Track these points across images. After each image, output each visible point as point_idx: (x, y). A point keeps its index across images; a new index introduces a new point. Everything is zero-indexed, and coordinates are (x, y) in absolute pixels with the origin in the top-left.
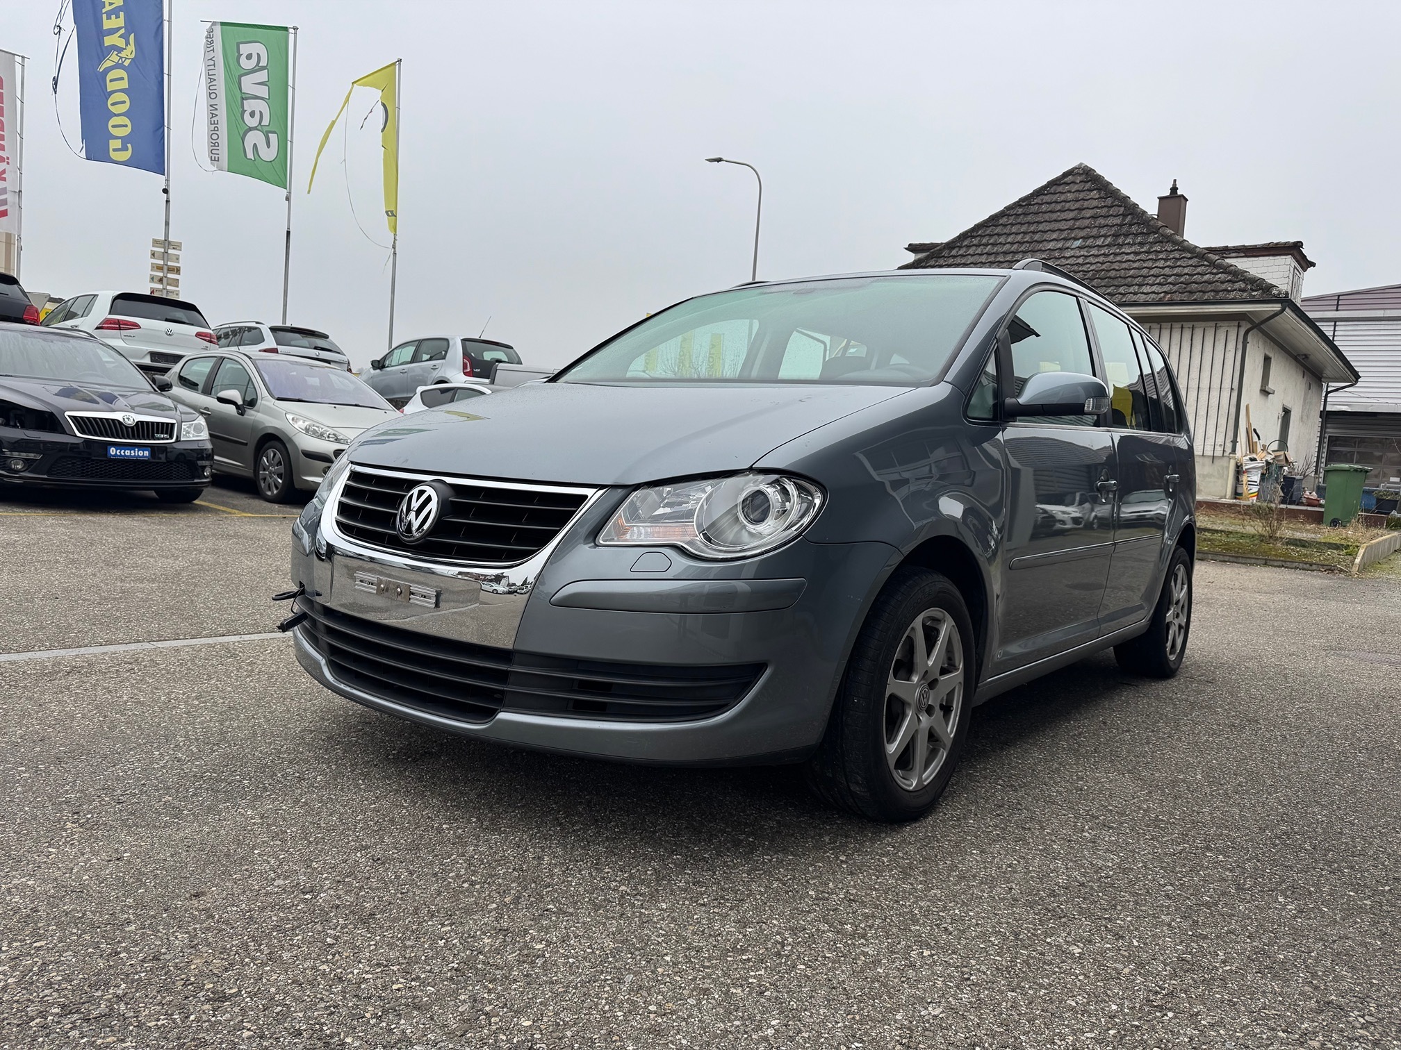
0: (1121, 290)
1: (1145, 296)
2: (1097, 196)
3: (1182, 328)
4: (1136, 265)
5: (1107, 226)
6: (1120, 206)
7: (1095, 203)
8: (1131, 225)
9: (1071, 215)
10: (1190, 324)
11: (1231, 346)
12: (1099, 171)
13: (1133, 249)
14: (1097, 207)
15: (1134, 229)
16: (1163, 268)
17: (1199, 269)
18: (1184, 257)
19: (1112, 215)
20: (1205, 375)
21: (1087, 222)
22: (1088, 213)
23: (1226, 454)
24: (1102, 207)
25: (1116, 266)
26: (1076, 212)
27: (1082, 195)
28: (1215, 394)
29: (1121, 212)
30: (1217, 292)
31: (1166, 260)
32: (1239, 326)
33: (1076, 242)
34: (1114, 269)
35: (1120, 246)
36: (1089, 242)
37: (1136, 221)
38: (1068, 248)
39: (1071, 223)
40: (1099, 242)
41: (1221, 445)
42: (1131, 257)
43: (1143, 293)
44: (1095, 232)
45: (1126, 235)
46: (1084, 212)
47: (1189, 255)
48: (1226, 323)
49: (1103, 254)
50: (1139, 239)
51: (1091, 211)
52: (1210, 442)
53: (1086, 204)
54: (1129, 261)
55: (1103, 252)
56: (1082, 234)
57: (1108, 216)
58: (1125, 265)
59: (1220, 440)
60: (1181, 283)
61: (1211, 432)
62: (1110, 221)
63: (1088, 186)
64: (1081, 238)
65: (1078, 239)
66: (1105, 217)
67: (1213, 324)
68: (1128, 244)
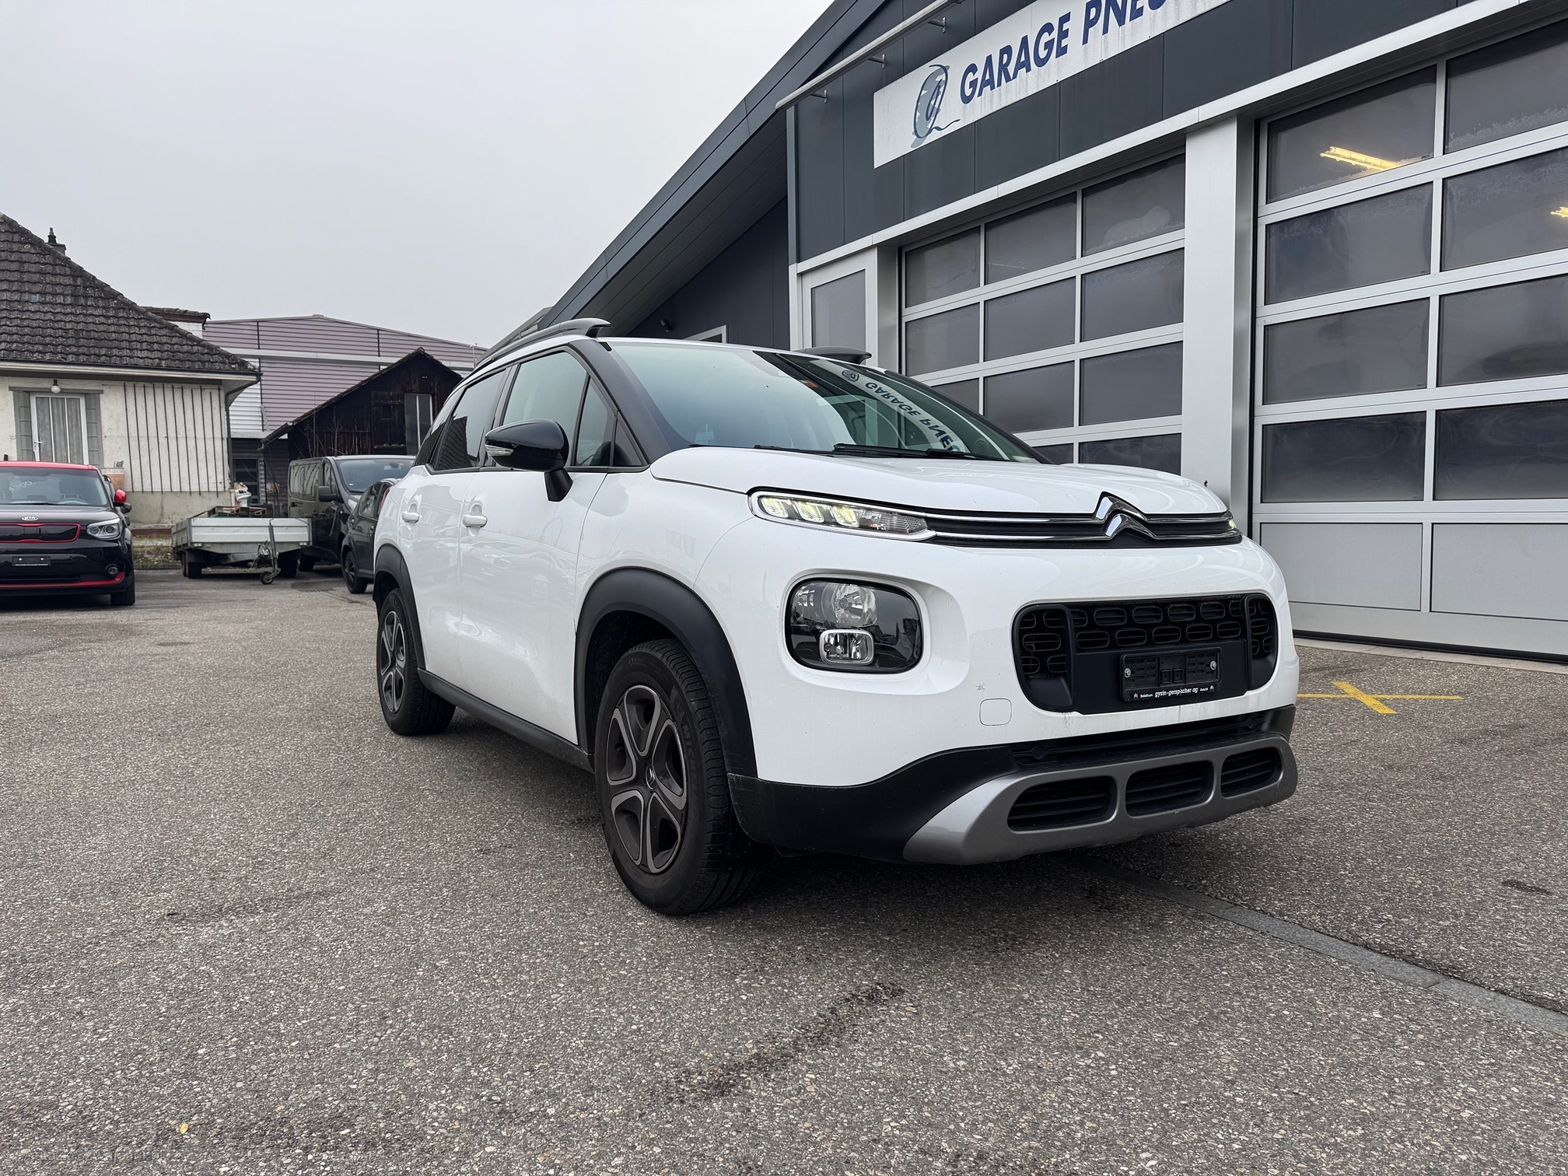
0: (115, 352)
1: (141, 361)
2: (33, 251)
3: (173, 388)
4: (112, 329)
5: (60, 284)
6: (65, 266)
7: (35, 258)
8: (85, 287)
9: (14, 266)
10: (180, 385)
11: (216, 404)
12: (22, 223)
13: (98, 312)
14: (39, 263)
15: (90, 291)
16: (142, 335)
17: (175, 340)
18: (154, 327)
19: (60, 274)
20: (199, 427)
21: (36, 277)
22: (34, 268)
23: (227, 489)
24: (44, 264)
25: (91, 327)
26: (16, 263)
27: (15, 247)
28: (209, 442)
29: (69, 273)
30: (203, 362)
31: (139, 327)
32: (219, 390)
33: (33, 296)
34: (94, 331)
35: (85, 306)
36: (48, 298)
37: (88, 284)
38: (28, 301)
39: (16, 276)
40: (60, 299)
41: (221, 483)
42: (102, 320)
43: (138, 357)
44: (49, 289)
45: (86, 297)
46: (26, 265)
47: (158, 326)
48: (208, 386)
49: (72, 313)
50: (101, 303)
51: (34, 266)
52: (212, 480)
53: (25, 257)
54: (103, 324)
55: (69, 310)
56: (38, 288)
57: (56, 274)
58: (102, 328)
59: (220, 478)
60: (167, 351)
61: (212, 472)
62: (62, 280)
63: (16, 238)
64: (38, 293)
65: (35, 294)
66: (56, 275)
67: (198, 386)
68: (92, 306)
